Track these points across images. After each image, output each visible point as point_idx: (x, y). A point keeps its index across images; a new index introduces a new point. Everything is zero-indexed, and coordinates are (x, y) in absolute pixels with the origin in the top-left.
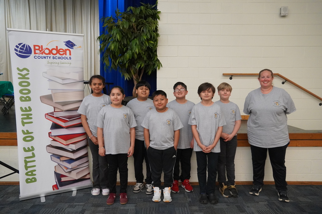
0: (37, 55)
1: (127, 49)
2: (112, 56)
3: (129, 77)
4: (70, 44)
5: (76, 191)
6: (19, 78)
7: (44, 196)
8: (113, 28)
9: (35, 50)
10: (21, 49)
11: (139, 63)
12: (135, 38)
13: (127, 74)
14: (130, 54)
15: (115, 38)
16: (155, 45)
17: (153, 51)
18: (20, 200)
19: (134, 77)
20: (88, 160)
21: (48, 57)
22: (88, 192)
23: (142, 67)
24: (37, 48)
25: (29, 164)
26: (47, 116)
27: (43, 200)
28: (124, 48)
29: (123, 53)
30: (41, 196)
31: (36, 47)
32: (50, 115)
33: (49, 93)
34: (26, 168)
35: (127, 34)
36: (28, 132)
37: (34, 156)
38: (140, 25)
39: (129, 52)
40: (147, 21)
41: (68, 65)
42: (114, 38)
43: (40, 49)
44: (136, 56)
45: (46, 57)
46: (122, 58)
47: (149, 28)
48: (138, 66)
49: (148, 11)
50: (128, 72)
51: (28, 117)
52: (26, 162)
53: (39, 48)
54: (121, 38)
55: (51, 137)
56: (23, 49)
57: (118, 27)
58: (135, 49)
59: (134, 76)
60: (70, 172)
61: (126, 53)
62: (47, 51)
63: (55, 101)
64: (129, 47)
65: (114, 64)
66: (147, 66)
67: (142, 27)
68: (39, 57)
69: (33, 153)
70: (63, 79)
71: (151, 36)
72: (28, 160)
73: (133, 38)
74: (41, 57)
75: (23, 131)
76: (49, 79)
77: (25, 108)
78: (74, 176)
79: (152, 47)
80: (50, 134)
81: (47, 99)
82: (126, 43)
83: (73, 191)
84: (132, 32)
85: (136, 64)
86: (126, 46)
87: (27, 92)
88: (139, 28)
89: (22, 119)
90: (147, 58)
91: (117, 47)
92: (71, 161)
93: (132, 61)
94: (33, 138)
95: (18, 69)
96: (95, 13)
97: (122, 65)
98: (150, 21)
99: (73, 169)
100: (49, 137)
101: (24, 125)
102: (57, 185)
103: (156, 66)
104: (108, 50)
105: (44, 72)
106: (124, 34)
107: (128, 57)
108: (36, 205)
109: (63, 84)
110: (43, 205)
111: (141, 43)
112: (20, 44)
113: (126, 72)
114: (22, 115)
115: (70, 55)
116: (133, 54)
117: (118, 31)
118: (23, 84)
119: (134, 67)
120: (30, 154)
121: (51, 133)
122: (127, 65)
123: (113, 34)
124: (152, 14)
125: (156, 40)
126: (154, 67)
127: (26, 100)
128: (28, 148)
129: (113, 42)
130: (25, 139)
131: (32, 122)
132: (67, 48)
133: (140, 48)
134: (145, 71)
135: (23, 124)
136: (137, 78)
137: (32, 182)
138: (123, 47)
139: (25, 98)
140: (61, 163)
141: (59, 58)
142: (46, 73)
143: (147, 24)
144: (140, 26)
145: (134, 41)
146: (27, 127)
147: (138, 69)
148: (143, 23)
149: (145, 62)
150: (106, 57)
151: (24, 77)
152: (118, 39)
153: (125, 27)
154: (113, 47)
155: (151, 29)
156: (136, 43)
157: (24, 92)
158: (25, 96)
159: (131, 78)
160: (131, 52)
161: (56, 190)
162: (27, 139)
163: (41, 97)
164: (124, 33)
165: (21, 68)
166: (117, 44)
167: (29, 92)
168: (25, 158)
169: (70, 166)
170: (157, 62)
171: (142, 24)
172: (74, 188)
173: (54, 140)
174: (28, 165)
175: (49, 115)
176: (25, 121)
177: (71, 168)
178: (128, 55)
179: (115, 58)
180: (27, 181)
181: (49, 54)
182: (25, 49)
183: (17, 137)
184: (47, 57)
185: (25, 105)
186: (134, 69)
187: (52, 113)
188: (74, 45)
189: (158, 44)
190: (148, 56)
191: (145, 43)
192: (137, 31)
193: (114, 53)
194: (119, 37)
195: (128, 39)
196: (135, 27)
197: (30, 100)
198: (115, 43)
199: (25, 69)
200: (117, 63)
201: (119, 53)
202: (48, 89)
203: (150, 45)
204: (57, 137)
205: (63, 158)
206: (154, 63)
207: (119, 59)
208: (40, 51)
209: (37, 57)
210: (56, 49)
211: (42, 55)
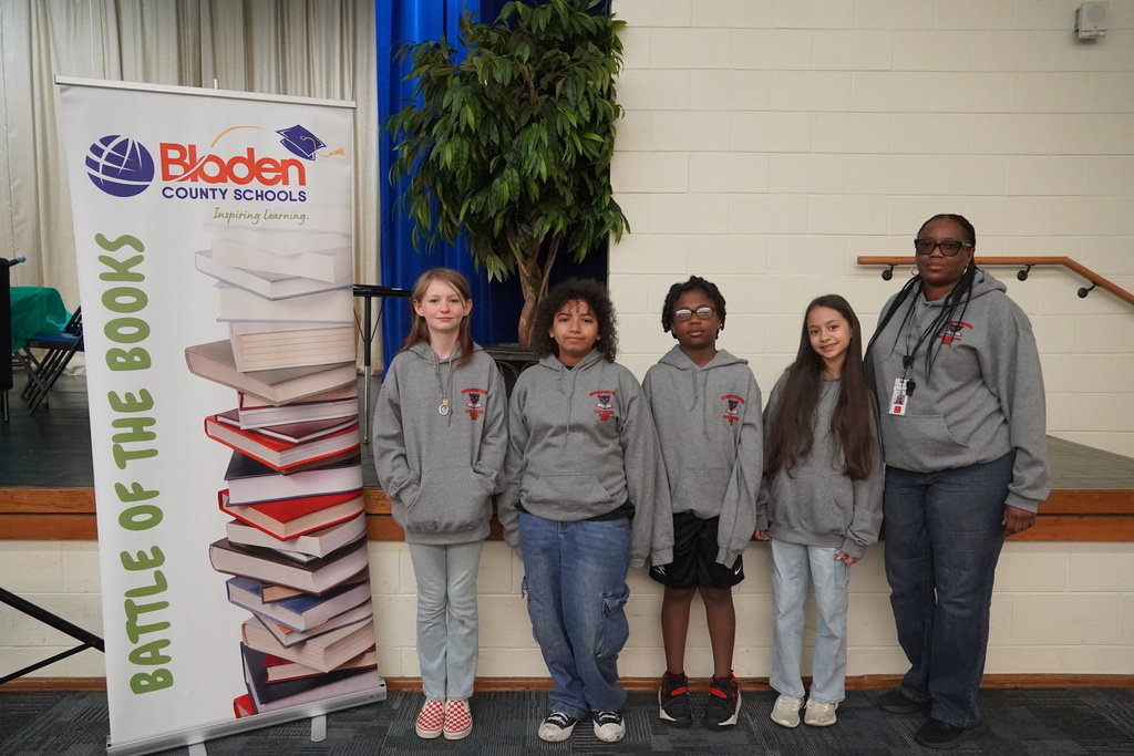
0: (174, 184)
1: (502, 164)
2: (444, 190)
3: (504, 269)
4: (301, 141)
5: (325, 717)
6: (104, 277)
7: (202, 740)
8: (449, 85)
9: (166, 162)
10: (110, 158)
11: (546, 216)
12: (532, 120)
13: (496, 257)
14: (513, 183)
15: (458, 119)
16: (606, 150)
17: (597, 173)
19: (523, 268)
20: (370, 599)
21: (218, 193)
22: (371, 724)
23: (557, 231)
24: (174, 154)
25: (143, 620)
26: (214, 429)
28: (491, 158)
29: (484, 180)
30: (189, 743)
31: (169, 151)
32: (224, 422)
33: (219, 334)
34: (134, 632)
35: (500, 107)
36: (140, 492)
37: (161, 584)
38: (549, 70)
39: (511, 174)
40: (576, 56)
41: (294, 224)
43: (187, 161)
44: (535, 190)
45: (210, 193)
46: (480, 198)
47: (586, 85)
48: (541, 229)
49: (580, 19)
50: (500, 249)
51: (141, 430)
52: (132, 611)
53: (183, 155)
54: (479, 121)
55: (229, 509)
56: (119, 161)
57: (468, 78)
58: (533, 162)
59: (526, 266)
60: (301, 644)
61: (497, 181)
62: (212, 169)
63: (242, 366)
64: (509, 157)
65: (452, 225)
66: (575, 228)
67: (560, 77)
68: (182, 193)
69: (159, 576)
70: (276, 280)
71: (594, 114)
72: (139, 601)
73: (524, 121)
74: (188, 193)
75: (120, 489)
76: (222, 280)
77: (129, 396)
78: (316, 659)
79: (597, 155)
80: (224, 497)
81: (214, 357)
82: (497, 142)
83: (312, 718)
84: (522, 100)
85: (535, 221)
86: (493, 151)
87: (133, 330)
88: (544, 83)
89: (117, 438)
90: (575, 199)
91: (466, 156)
92: (304, 600)
93: (519, 211)
94: (157, 516)
95: (100, 239)
96: (359, 34)
97: (479, 222)
98: (586, 57)
99: (313, 634)
100: (221, 508)
101: (122, 466)
102: (250, 695)
103: (606, 230)
104: (430, 166)
105: (199, 253)
107: (506, 194)
109: (274, 300)
111: (556, 139)
112: (106, 140)
113: (491, 249)
114: (117, 424)
115: (302, 182)
116: (524, 183)
117: (470, 94)
118: (121, 300)
119: (526, 230)
120: (146, 578)
121: (226, 492)
122: (498, 224)
123: (450, 105)
124: (595, 32)
125: (609, 131)
126: (597, 232)
127: (130, 365)
128: (141, 554)
129: (450, 137)
130: (126, 520)
131: (153, 453)
132: (290, 155)
133: (552, 161)
134: (563, 249)
135: (121, 458)
136: (532, 275)
138: (485, 157)
139: (129, 356)
140: (266, 610)
141: (261, 196)
142: (207, 254)
143: (578, 70)
144: (549, 77)
145: (529, 130)
146: (134, 472)
147: (541, 240)
148: (563, 64)
149: (568, 211)
150: (421, 193)
152: (467, 126)
153: (498, 78)
154: (448, 157)
155: (595, 86)
156: (540, 140)
157: (123, 330)
158: (127, 347)
159: (512, 273)
160: (516, 174)
161: (247, 718)
162: (137, 518)
163: (188, 352)
164: (490, 100)
165: (111, 238)
166: (465, 143)
167: (144, 330)
168: (128, 594)
169: (299, 621)
170: (612, 213)
171: (556, 70)
172: (313, 706)
173: (240, 521)
174: (139, 624)
175: (222, 423)
176: (127, 447)
177: (302, 629)
178: (505, 187)
179: (453, 195)
180: (137, 685)
181: (221, 178)
182: (126, 158)
184: (213, 190)
185: (129, 383)
186: (523, 240)
187: (233, 415)
188: (319, 144)
189: (616, 147)
190: (577, 189)
191: (571, 138)
192: (539, 95)
193: (450, 178)
194: (471, 119)
195: (504, 126)
196: (530, 78)
197: (145, 362)
198: (457, 140)
199: (127, 240)
200: (461, 218)
201: (470, 180)
202: (218, 320)
203: (588, 147)
204: (250, 509)
205: (276, 589)
206: (599, 216)
207: (470, 203)
208: (184, 165)
209: (174, 193)
210: (249, 160)
211: (194, 185)
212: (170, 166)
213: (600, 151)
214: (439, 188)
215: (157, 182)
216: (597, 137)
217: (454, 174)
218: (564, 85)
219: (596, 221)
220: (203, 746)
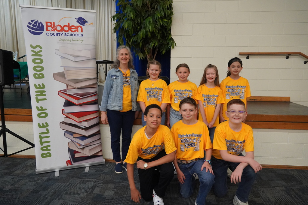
0: (49, 32)
1: (141, 28)
2: (126, 35)
3: (143, 56)
4: (82, 21)
5: (89, 167)
6: (33, 55)
7: (59, 170)
8: (127, 7)
9: (47, 26)
10: (33, 25)
11: (153, 41)
12: (149, 16)
13: (141, 53)
14: (143, 33)
15: (129, 16)
16: (170, 24)
17: (167, 30)
18: (36, 173)
19: (148, 56)
20: (101, 138)
22: (100, 169)
23: (155, 46)
24: (49, 24)
25: (44, 140)
26: (60, 94)
27: (57, 174)
29: (136, 32)
30: (56, 171)
32: (62, 92)
33: (61, 70)
34: (41, 143)
35: (140, 13)
36: (42, 109)
37: (48, 132)
38: (154, 2)
39: (143, 30)
41: (80, 42)
42: (127, 16)
44: (149, 35)
46: (136, 37)
47: (163, 6)
48: (152, 45)
50: (143, 52)
51: (42, 93)
52: (41, 138)
53: (52, 25)
54: (134, 17)
56: (35, 26)
57: (132, 5)
58: (148, 27)
60: (83, 148)
61: (139, 32)
62: (59, 28)
63: (67, 78)
64: (143, 26)
65: (128, 44)
66: (161, 45)
67: (156, 4)
68: (51, 34)
69: (47, 130)
70: (76, 57)
71: (165, 14)
72: (42, 135)
73: (146, 16)
74: (53, 34)
75: (37, 108)
76: (62, 57)
77: (39, 85)
78: (87, 152)
79: (166, 25)
80: (63, 111)
81: (60, 76)
82: (140, 22)
83: (86, 167)
84: (146, 11)
85: (150, 43)
87: (40, 69)
88: (153, 6)
89: (36, 95)
90: (161, 37)
91: (131, 26)
92: (83, 138)
93: (146, 40)
94: (47, 115)
95: (31, 46)
97: (136, 44)
99: (86, 146)
100: (63, 114)
101: (38, 102)
102: (70, 160)
103: (169, 45)
104: (122, 28)
105: (56, 49)
106: (138, 13)
107: (142, 36)
108: (50, 179)
109: (75, 62)
110: (57, 179)
111: (154, 21)
112: (32, 21)
113: (140, 51)
114: (36, 92)
115: (82, 31)
116: (147, 32)
117: (132, 9)
118: (37, 61)
119: (148, 46)
120: (44, 130)
121: (64, 110)
122: (141, 44)
123: (127, 12)
125: (170, 19)
126: (167, 46)
127: (39, 77)
128: (43, 124)
129: (127, 21)
130: (39, 116)
131: (45, 99)
133: (153, 27)
134: (159, 51)
135: (38, 100)
136: (151, 58)
137: (47, 156)
138: (137, 26)
139: (39, 75)
140: (74, 139)
141: (71, 35)
142: (58, 50)
143: (161, 2)
144: (154, 4)
145: (147, 19)
146: (41, 104)
147: (151, 48)
148: (157, 0)
149: (159, 40)
150: (121, 36)
151: (37, 54)
153: (139, 4)
154: (126, 26)
155: (165, 6)
156: (150, 21)
157: (37, 69)
158: (38, 73)
159: (145, 57)
161: (70, 166)
162: (42, 115)
163: (53, 74)
164: (138, 11)
165: (34, 46)
166: (131, 23)
167: (43, 69)
168: (40, 134)
169: (82, 143)
171: (156, 2)
172: (87, 164)
173: (67, 117)
174: (43, 141)
176: (39, 98)
177: (83, 145)
178: (141, 34)
179: (129, 37)
180: (43, 156)
181: (61, 30)
182: (37, 25)
183: (32, 113)
184: (59, 34)
185: (39, 82)
186: (147, 48)
187: (65, 90)
188: (86, 22)
189: (173, 23)
190: (161, 34)
191: (159, 21)
192: (151, 9)
193: (128, 32)
194: (132, 16)
195: (142, 18)
196: (149, 5)
197: (43, 77)
198: (129, 22)
199: (38, 46)
200: (131, 42)
201: (133, 32)
202: (61, 67)
203: (164, 23)
204: (70, 114)
205: (76, 134)
206: (168, 42)
207: (133, 38)
208: (52, 27)
209: (49, 34)
210: (68, 26)
211: (54, 32)
212: (48, 27)
215: (45, 31)
216: (166, 20)
218: (157, 6)
220: (59, 172)
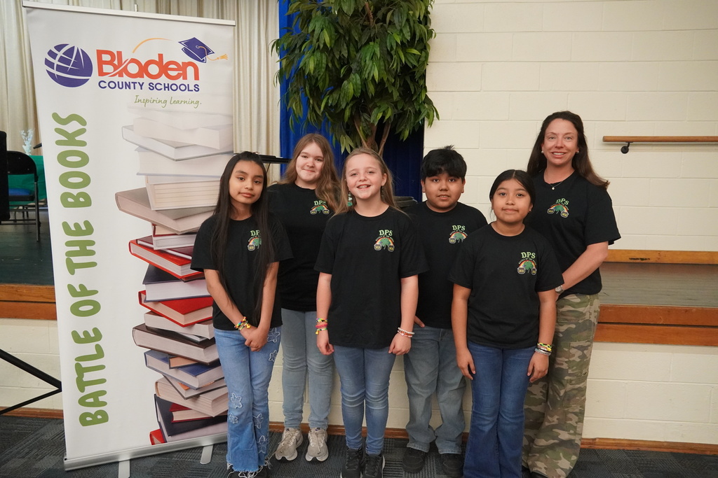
0: (107, 79)
1: (349, 71)
2: (310, 90)
3: (352, 145)
4: (197, 49)
5: (212, 447)
6: (59, 143)
7: (129, 458)
8: (313, 16)
9: (101, 63)
10: (61, 59)
11: (380, 107)
12: (370, 40)
13: (347, 137)
14: (356, 84)
15: (318, 40)
16: (423, 61)
17: (417, 77)
18: (66, 470)
19: (364, 144)
21: (137, 85)
23: (386, 118)
24: (106, 58)
25: (88, 377)
26: (135, 248)
28: (341, 68)
29: (337, 83)
30: (120, 460)
31: (103, 55)
32: (143, 244)
33: (139, 183)
34: (81, 385)
35: (348, 31)
36: (84, 291)
37: (100, 353)
38: (383, 5)
39: (355, 78)
41: (191, 107)
43: (116, 62)
44: (371, 89)
45: (132, 85)
46: (335, 95)
47: (408, 14)
48: (376, 116)
51: (85, 248)
52: (80, 371)
53: (113, 59)
54: (333, 41)
55: (145, 304)
56: (68, 62)
57: (326, 11)
58: (369, 68)
59: (366, 142)
60: (197, 397)
61: (345, 82)
62: (133, 69)
63: (155, 205)
64: (354, 66)
65: (315, 112)
66: (400, 116)
67: (391, 9)
68: (112, 85)
69: (98, 348)
70: (179, 147)
71: (413, 35)
72: (84, 364)
73: (364, 41)
74: (117, 85)
75: (71, 288)
76: (140, 146)
77: (76, 225)
78: (206, 408)
79: (415, 64)
80: (143, 295)
81: (136, 199)
82: (346, 55)
83: (203, 447)
84: (363, 26)
85: (372, 110)
86: (345, 62)
87: (79, 180)
88: (380, 15)
89: (69, 254)
90: (400, 95)
91: (324, 66)
92: (198, 367)
93: (362, 103)
94: (96, 307)
95: (56, 117)
97: (334, 112)
99: (204, 391)
100: (140, 303)
101: (72, 273)
102: (161, 430)
103: (422, 117)
104: (300, 72)
105: (125, 127)
107: (351, 91)
109: (177, 160)
111: (386, 52)
112: (59, 48)
113: (343, 131)
114: (69, 244)
115: (197, 78)
116: (364, 83)
117: (327, 22)
118: (70, 159)
119: (366, 117)
120: (90, 349)
121: (144, 292)
122: (347, 113)
123: (314, 31)
125: (425, 48)
126: (416, 119)
127: (77, 204)
128: (86, 333)
129: (313, 52)
130: (75, 309)
131: (93, 264)
132: (189, 59)
133: (383, 68)
134: (393, 130)
135: (72, 267)
137: (95, 421)
138: (338, 66)
139: (76, 198)
140: (172, 373)
141: (167, 87)
142: (130, 128)
143: (403, 4)
144: (383, 10)
145: (367, 47)
146: (81, 277)
147: (376, 124)
149: (395, 105)
150: (295, 92)
151: (71, 139)
152: (325, 44)
153: (345, 8)
154: (311, 66)
155: (414, 15)
156: (374, 54)
157: (73, 180)
158: (75, 192)
160: (358, 77)
161: (159, 445)
162: (82, 309)
163: (117, 196)
164: (342, 27)
165: (63, 116)
166: (324, 57)
167: (87, 180)
168: (76, 359)
169: (195, 382)
170: (426, 105)
171: (388, 5)
172: (205, 439)
173: (153, 312)
174: (85, 379)
175: (141, 245)
176: (76, 260)
177: (197, 387)
178: (350, 87)
179: (317, 93)
180: (84, 420)
181: (139, 75)
182: (73, 60)
184: (134, 83)
185: (76, 216)
186: (364, 125)
187: (148, 240)
188: (209, 51)
189: (430, 59)
190: (402, 89)
191: (397, 52)
192: (376, 23)
193: (314, 82)
194: (328, 40)
195: (351, 44)
196: (370, 11)
197: (88, 202)
198: (318, 54)
199: (74, 117)
200: (322, 109)
201: (327, 82)
202: (138, 174)
203: (409, 59)
204: (161, 305)
205: (178, 359)
206: (417, 108)
207: (328, 99)
208: (114, 65)
209: (106, 85)
210: (159, 62)
211: (121, 80)
212: (104, 66)
213: (418, 62)
214: (307, 89)
215: (95, 77)
216: (415, 52)
217: (317, 78)
218: (393, 14)
219: (416, 111)
220: (129, 462)
